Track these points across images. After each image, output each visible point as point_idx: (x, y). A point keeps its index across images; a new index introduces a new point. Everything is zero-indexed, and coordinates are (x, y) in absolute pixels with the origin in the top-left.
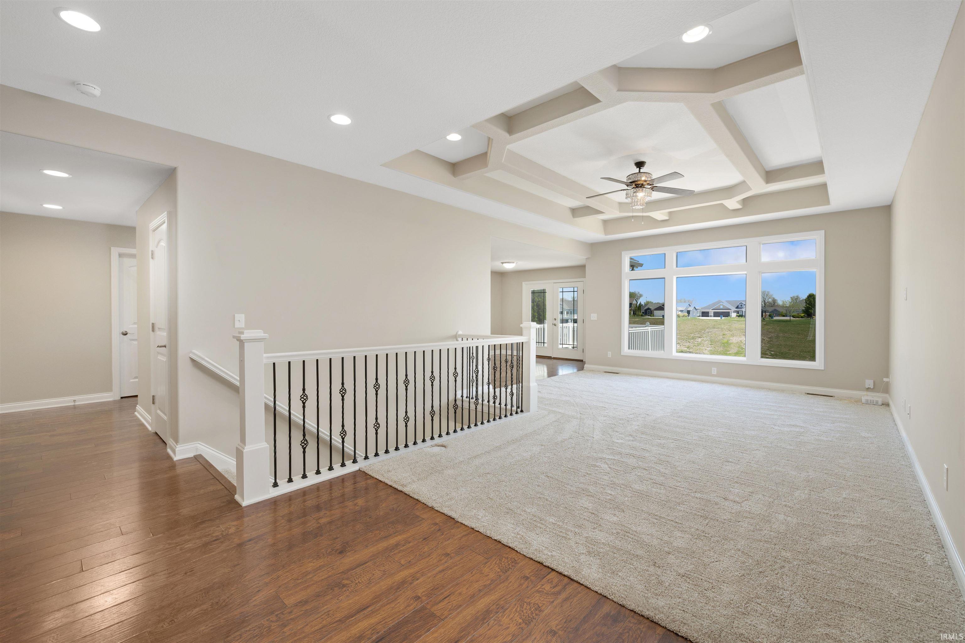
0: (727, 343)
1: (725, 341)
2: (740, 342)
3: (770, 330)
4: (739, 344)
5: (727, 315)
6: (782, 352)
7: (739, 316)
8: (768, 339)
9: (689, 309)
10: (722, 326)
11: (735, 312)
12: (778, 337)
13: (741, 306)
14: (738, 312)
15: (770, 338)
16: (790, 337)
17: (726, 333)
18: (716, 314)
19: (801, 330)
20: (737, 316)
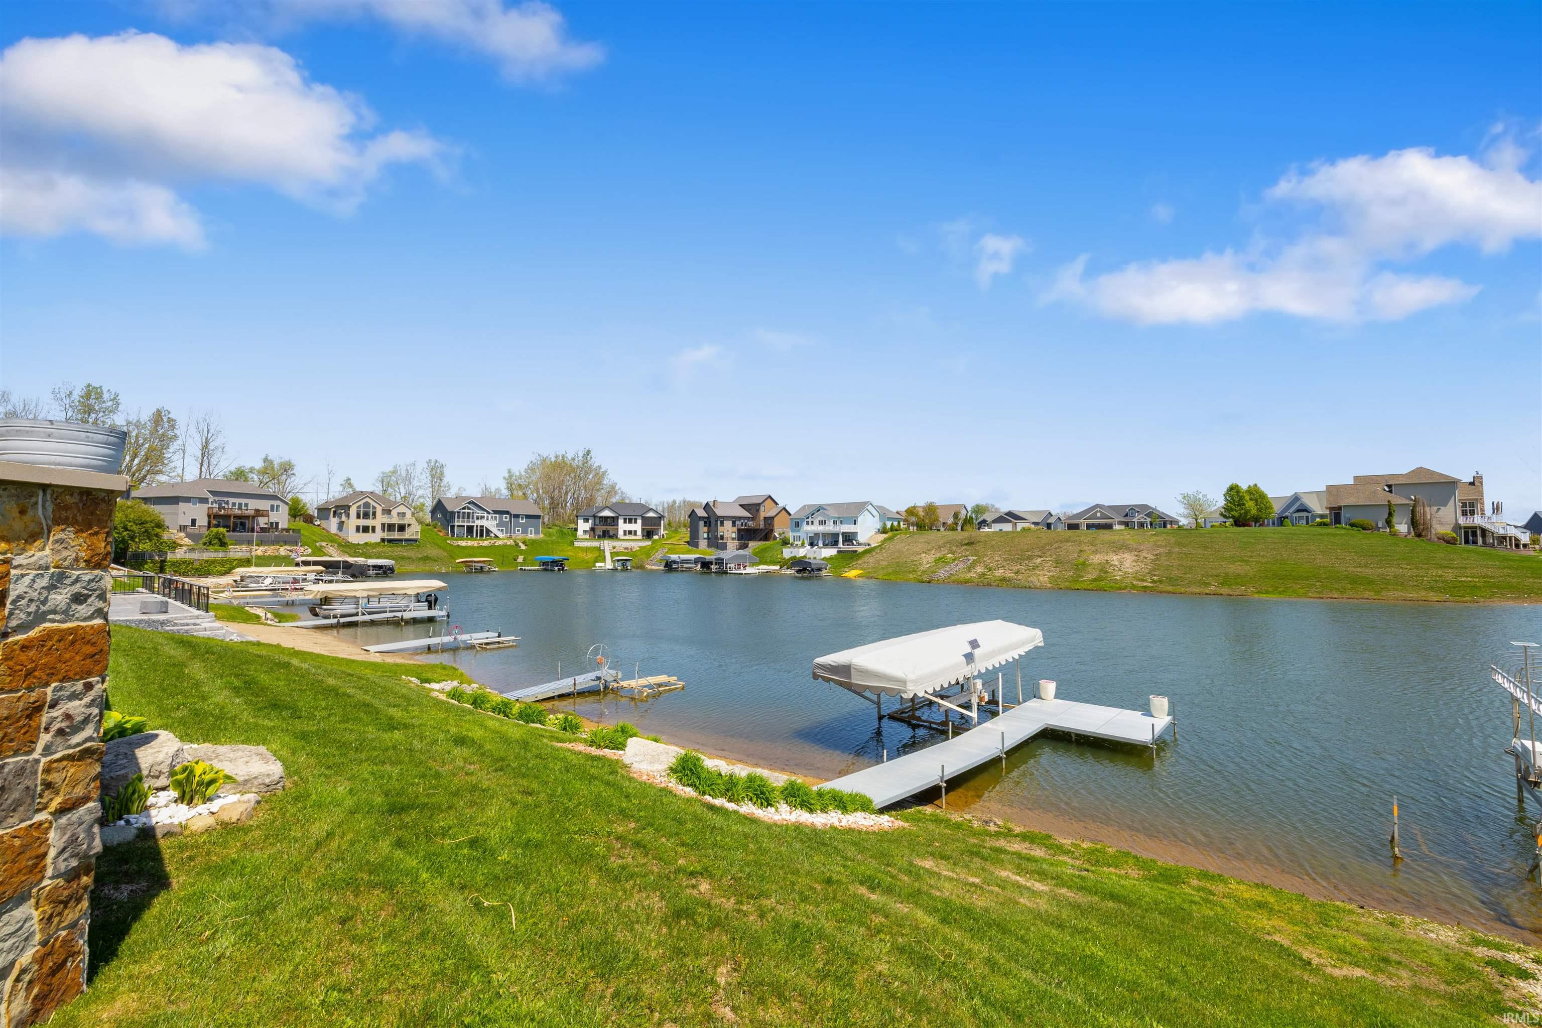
0: (1084, 564)
1: (1081, 560)
2: (1104, 561)
3: (1159, 543)
5: (1109, 527)
6: (1172, 576)
8: (1152, 557)
9: (1049, 521)
11: (1120, 523)
12: (1170, 553)
13: (1132, 513)
14: (1127, 524)
15: (1156, 555)
16: (1190, 554)
17: (1086, 548)
18: (1089, 527)
20: (1125, 529)
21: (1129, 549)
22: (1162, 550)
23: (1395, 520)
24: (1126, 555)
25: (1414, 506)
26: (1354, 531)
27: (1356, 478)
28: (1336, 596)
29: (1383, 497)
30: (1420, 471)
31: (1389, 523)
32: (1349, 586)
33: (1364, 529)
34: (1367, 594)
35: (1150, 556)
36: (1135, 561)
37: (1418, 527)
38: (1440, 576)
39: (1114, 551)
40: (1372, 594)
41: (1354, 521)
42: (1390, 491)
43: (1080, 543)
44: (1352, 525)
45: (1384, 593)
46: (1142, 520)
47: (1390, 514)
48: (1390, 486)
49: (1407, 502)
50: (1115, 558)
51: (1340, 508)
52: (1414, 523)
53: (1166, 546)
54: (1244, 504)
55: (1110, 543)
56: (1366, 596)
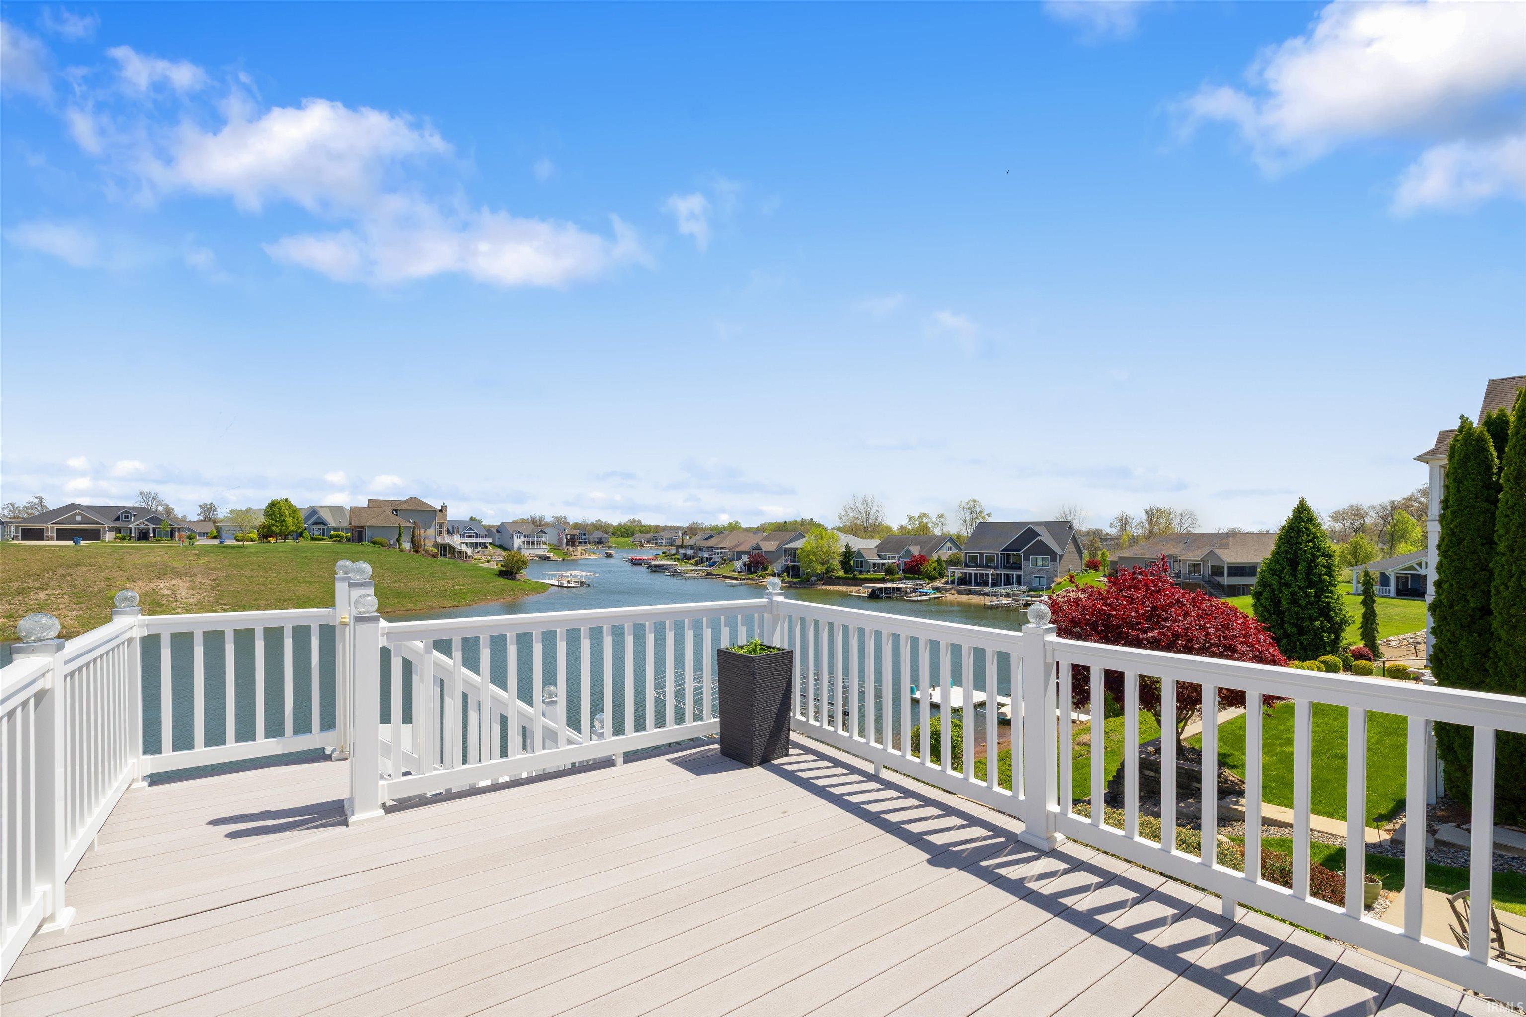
2: (152, 592)
3: (212, 565)
4: (150, 597)
5: (94, 535)
6: (243, 604)
7: (124, 539)
8: (211, 583)
10: (101, 560)
11: (111, 529)
12: (228, 577)
13: (126, 517)
14: (119, 531)
15: (214, 580)
16: (252, 577)
17: (114, 574)
19: (268, 563)
20: (116, 538)
21: (177, 574)
22: (218, 573)
23: (402, 539)
24: (175, 582)
25: (414, 529)
26: (377, 548)
27: (370, 501)
28: (390, 610)
29: (395, 521)
30: (413, 500)
31: (399, 541)
32: (396, 600)
33: (383, 546)
34: (410, 606)
35: (208, 582)
36: (193, 588)
37: (416, 547)
38: (444, 587)
39: (158, 577)
40: (412, 605)
41: (376, 539)
42: (397, 515)
43: (101, 568)
44: (374, 543)
45: (419, 605)
46: (142, 526)
47: (400, 535)
48: (396, 511)
49: (409, 525)
50: (162, 585)
51: (362, 527)
52: (413, 542)
53: (220, 569)
54: (284, 521)
55: (147, 566)
56: (409, 608)
